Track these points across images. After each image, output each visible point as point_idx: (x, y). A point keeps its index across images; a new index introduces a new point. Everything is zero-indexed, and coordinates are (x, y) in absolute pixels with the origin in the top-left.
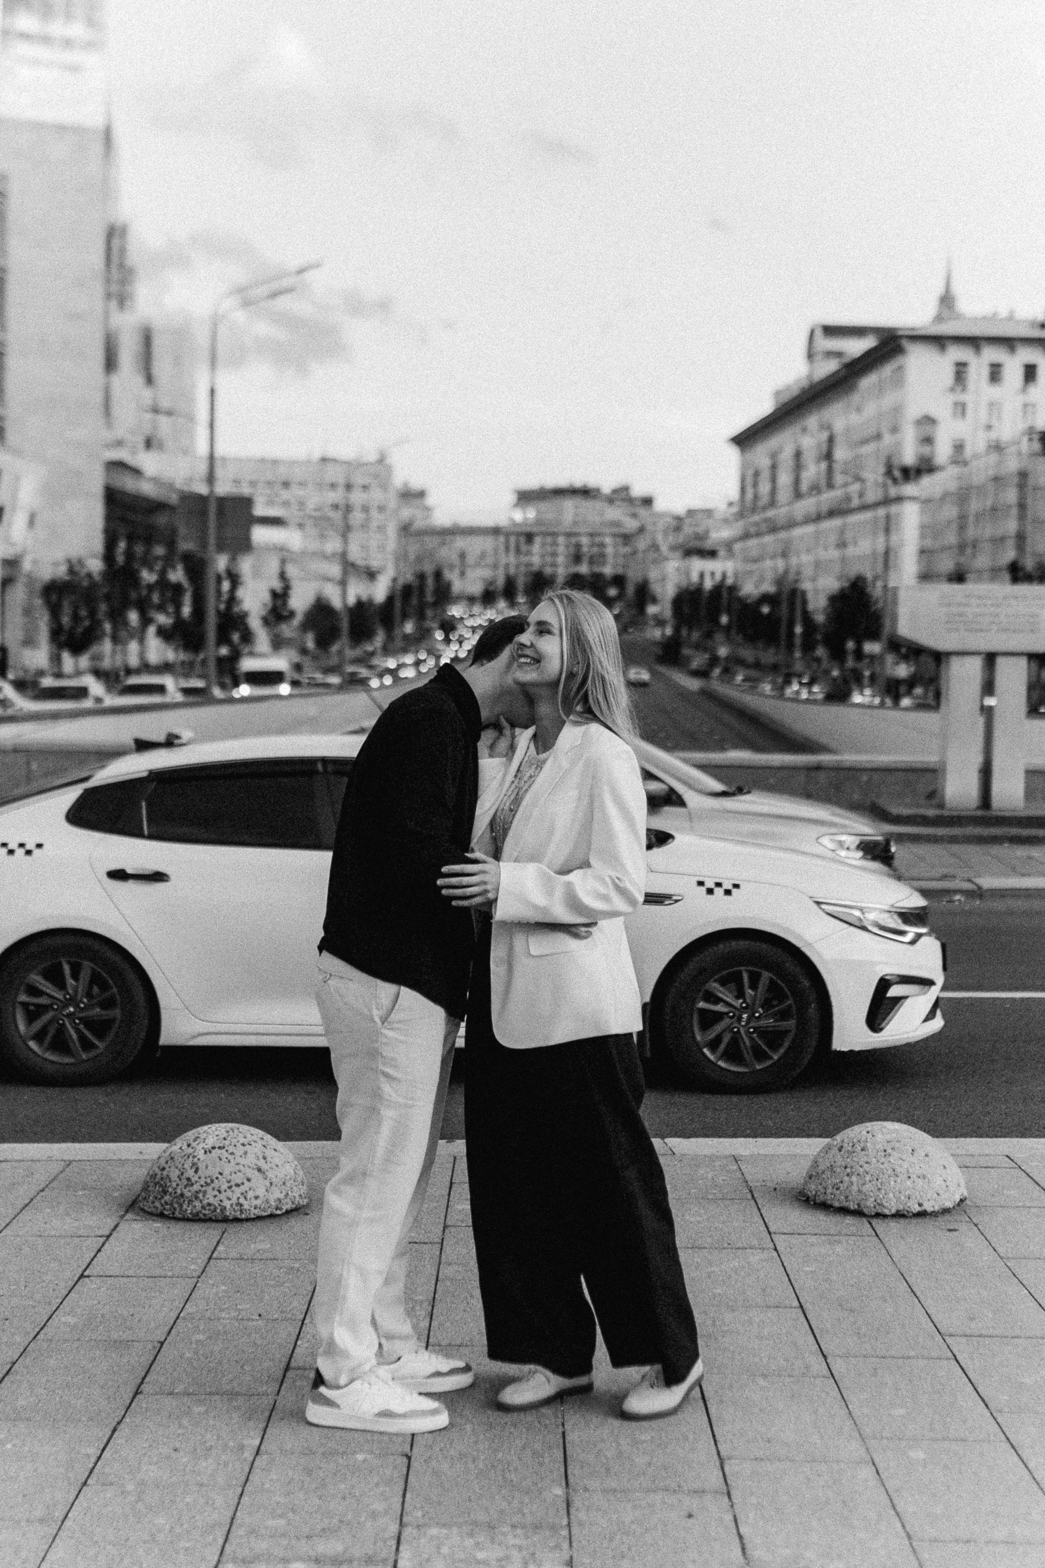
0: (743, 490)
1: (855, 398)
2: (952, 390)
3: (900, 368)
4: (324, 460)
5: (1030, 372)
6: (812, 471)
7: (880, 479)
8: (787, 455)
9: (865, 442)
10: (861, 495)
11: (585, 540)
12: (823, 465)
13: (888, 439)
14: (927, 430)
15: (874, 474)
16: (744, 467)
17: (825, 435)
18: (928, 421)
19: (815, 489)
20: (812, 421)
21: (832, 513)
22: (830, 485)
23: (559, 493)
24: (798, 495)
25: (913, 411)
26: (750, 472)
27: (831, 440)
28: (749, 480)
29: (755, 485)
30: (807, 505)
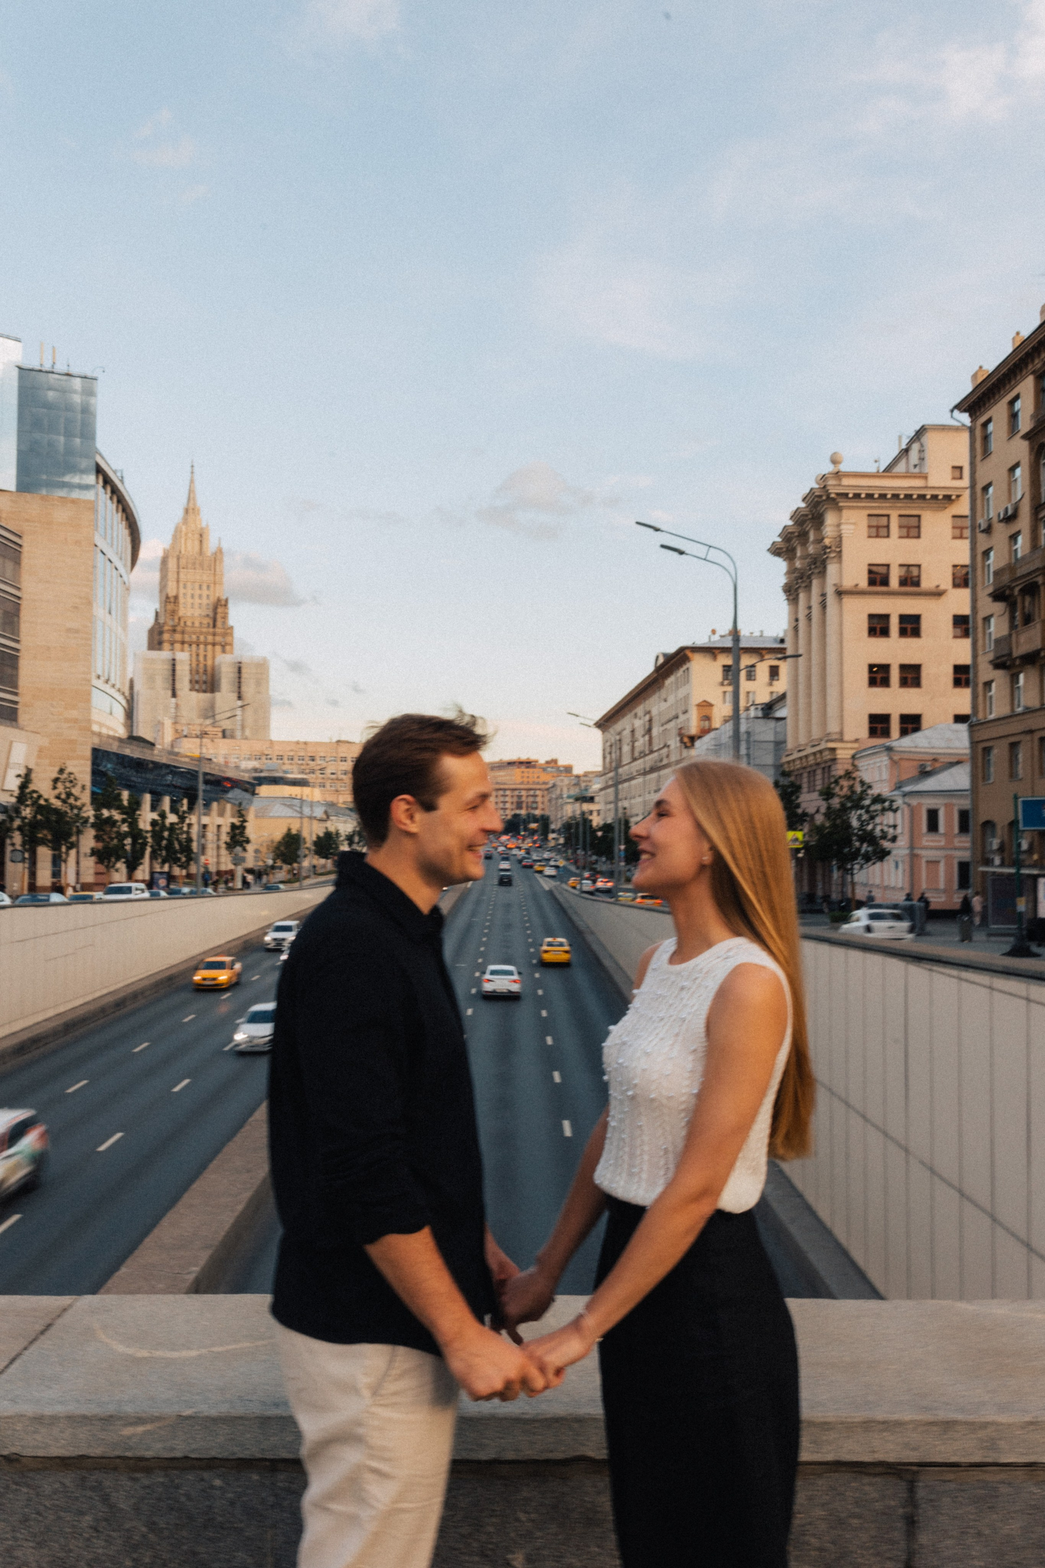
0: (604, 758)
1: (663, 693)
2: (722, 684)
3: (688, 669)
4: (338, 742)
5: (774, 672)
6: (641, 743)
7: (678, 744)
8: (627, 733)
9: (670, 721)
10: (668, 756)
11: (523, 793)
12: (647, 737)
13: (682, 718)
14: (706, 711)
15: (674, 742)
16: (605, 742)
17: (647, 718)
18: (706, 705)
19: (643, 755)
20: (640, 710)
21: (653, 770)
22: (652, 752)
23: (511, 764)
24: (634, 759)
25: (696, 699)
26: (608, 744)
27: (650, 721)
28: (608, 750)
29: (610, 753)
30: (639, 764)
